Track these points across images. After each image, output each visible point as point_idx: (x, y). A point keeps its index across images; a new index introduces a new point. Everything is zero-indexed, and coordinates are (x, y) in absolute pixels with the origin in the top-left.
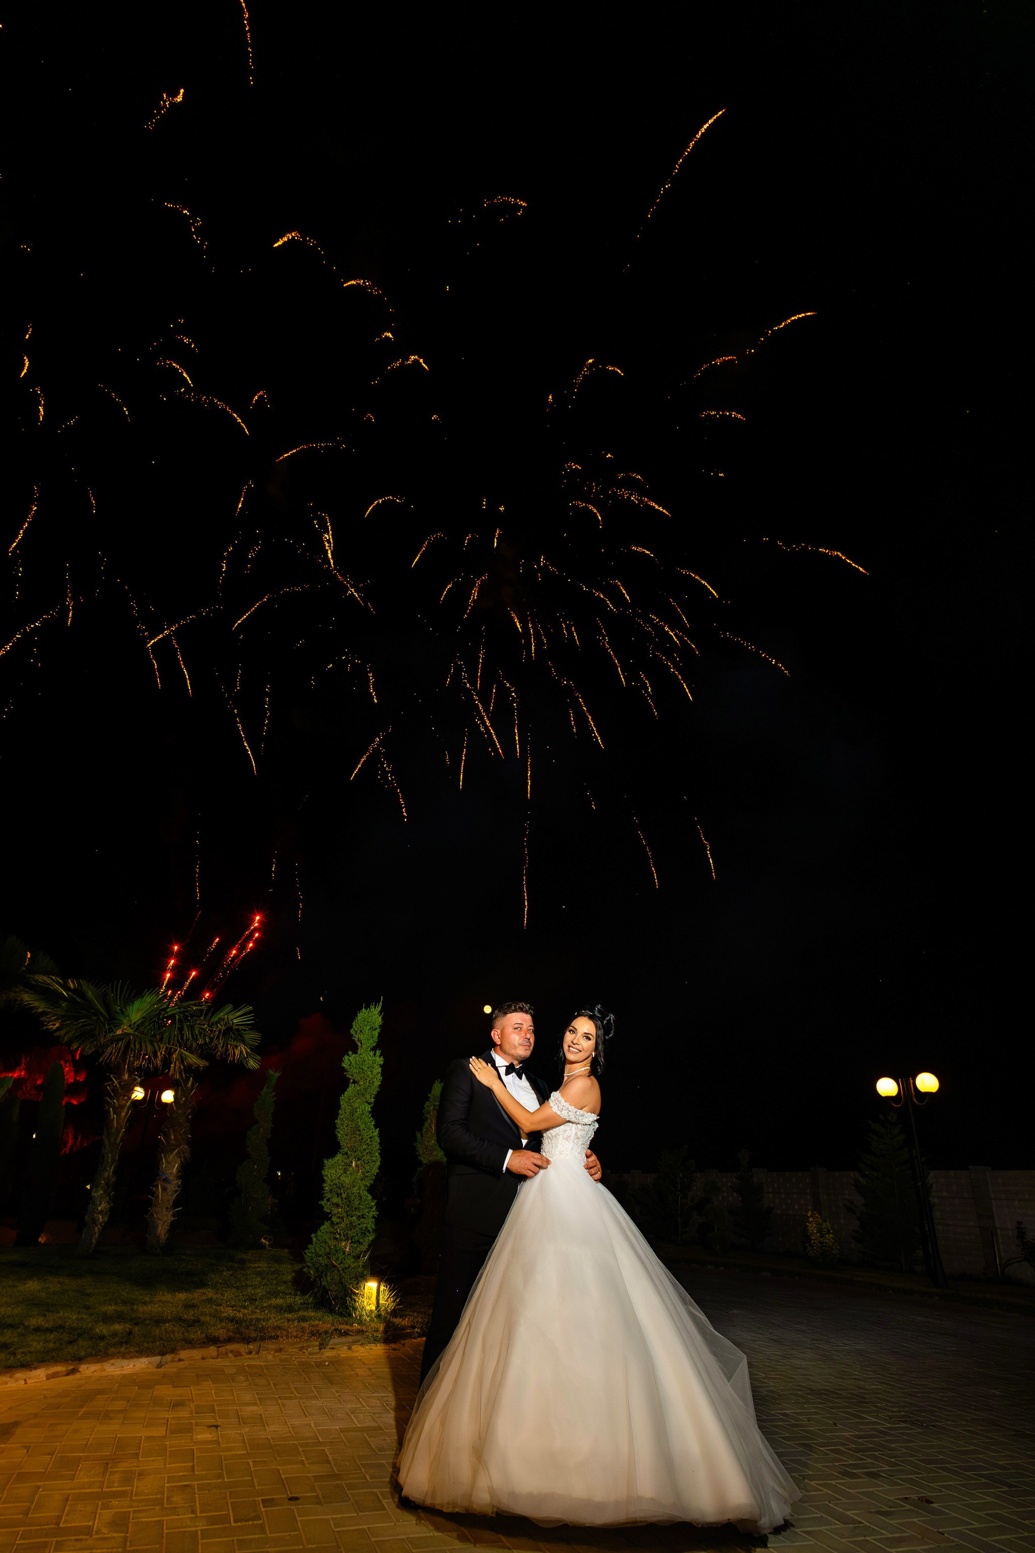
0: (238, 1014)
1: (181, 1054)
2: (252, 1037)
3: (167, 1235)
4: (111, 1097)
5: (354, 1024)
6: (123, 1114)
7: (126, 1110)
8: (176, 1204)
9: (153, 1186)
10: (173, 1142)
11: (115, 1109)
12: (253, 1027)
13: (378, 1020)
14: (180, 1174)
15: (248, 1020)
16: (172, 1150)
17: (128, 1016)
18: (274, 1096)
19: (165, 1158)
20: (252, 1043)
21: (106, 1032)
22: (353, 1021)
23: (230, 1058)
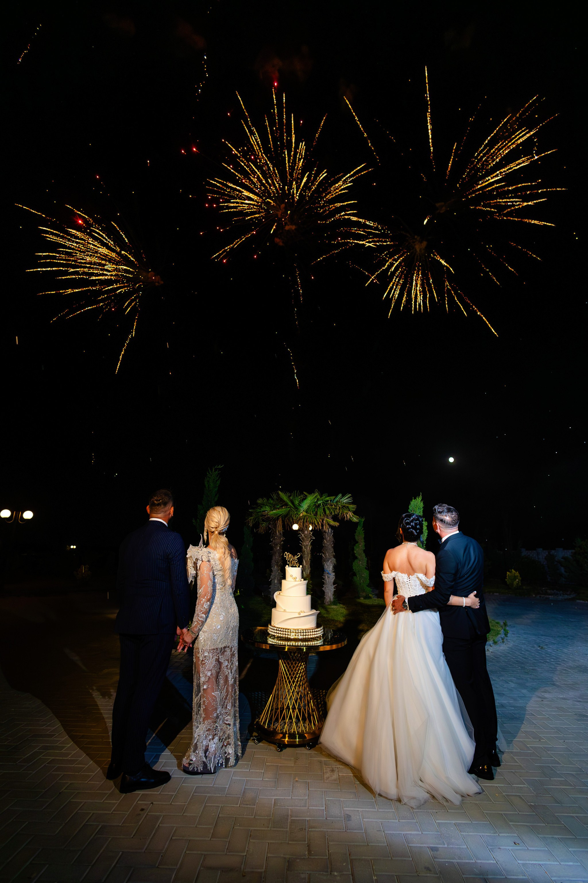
0: (345, 498)
1: (327, 521)
2: (353, 507)
3: (333, 597)
4: (302, 541)
5: (409, 507)
6: (308, 548)
7: (309, 546)
8: (334, 584)
9: (323, 576)
10: (328, 557)
11: (305, 546)
12: (352, 503)
13: (422, 505)
14: (333, 570)
15: (350, 500)
16: (328, 561)
17: (303, 507)
18: (363, 530)
19: (326, 563)
20: (353, 510)
21: (295, 515)
22: (409, 506)
23: (346, 519)
